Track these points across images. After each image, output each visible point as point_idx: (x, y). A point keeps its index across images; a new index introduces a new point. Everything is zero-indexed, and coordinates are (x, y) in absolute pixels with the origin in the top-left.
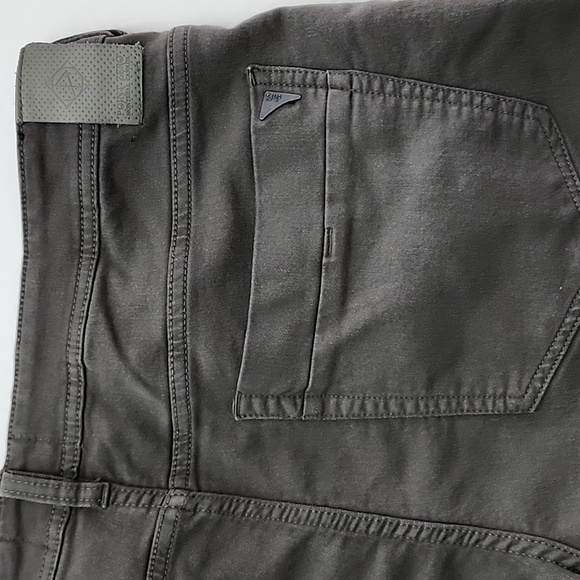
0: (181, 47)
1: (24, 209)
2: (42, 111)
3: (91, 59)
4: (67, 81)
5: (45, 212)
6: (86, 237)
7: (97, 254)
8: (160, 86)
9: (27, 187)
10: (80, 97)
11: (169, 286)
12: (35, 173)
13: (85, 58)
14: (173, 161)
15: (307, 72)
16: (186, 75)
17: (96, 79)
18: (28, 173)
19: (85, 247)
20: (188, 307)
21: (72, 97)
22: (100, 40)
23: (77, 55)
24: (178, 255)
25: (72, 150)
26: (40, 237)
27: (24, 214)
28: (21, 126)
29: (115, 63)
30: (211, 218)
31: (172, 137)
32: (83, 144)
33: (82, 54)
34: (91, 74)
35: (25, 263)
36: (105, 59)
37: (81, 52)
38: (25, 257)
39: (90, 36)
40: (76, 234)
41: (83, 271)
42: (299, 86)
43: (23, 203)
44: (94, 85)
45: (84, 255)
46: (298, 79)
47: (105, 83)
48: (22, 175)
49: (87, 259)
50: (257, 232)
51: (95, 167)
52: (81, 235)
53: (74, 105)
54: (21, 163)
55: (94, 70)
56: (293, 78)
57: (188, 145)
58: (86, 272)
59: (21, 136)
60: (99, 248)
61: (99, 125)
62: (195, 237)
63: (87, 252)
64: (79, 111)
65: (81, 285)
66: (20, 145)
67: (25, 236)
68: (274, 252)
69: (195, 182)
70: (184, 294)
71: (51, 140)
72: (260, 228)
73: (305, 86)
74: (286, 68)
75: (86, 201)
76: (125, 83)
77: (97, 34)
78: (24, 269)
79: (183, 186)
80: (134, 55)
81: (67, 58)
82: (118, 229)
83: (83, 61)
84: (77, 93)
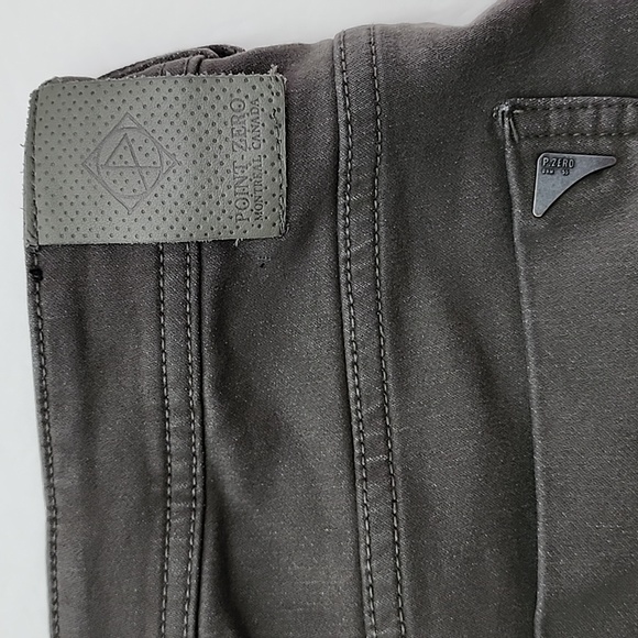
0: (365, 70)
1: (44, 422)
2: (79, 221)
3: (178, 108)
4: (127, 157)
5: (87, 425)
6: (177, 467)
7: (200, 500)
8: (322, 155)
9: (50, 378)
10: (157, 189)
11: (365, 567)
12: (67, 346)
13: (165, 107)
14: (345, 303)
15: (624, 106)
16: (377, 129)
17: (189, 150)
18: (53, 349)
19: (177, 487)
20: (407, 609)
21: (140, 189)
22: (192, 66)
23: (146, 101)
24: (376, 500)
25: (143, 297)
26: (81, 478)
27: (45, 435)
28: (34, 252)
29: (227, 115)
30: (435, 416)
31: (342, 254)
32: (166, 283)
33: (158, 98)
34: (179, 139)
35: (52, 532)
36: (206, 108)
37: (156, 95)
38: (52, 520)
39: (170, 58)
40: (156, 464)
41: (175, 540)
42: (609, 135)
43: (43, 411)
44: (186, 163)
45: (175, 506)
46: (606, 121)
47: (208, 156)
48: (40, 355)
49: (181, 512)
50: (538, 443)
51: (193, 326)
52: (166, 465)
53: (143, 206)
54: (37, 331)
55: (185, 131)
56: (598, 118)
57: (375, 267)
58: (182, 541)
59: (35, 273)
60: (204, 488)
61: (199, 245)
62: (403, 455)
63: (179, 497)
64: (157, 220)
65: (175, 569)
66: (34, 293)
67: (49, 476)
68: (582, 487)
69: (393, 340)
70: (397, 582)
71: (97, 278)
72: (544, 433)
73: (621, 134)
74: (580, 100)
75: (174, 397)
76: (249, 155)
77: (185, 54)
78: (52, 545)
79: (368, 351)
80: (267, 94)
81: (125, 109)
82: (244, 445)
83: (159, 113)
84: (150, 181)
